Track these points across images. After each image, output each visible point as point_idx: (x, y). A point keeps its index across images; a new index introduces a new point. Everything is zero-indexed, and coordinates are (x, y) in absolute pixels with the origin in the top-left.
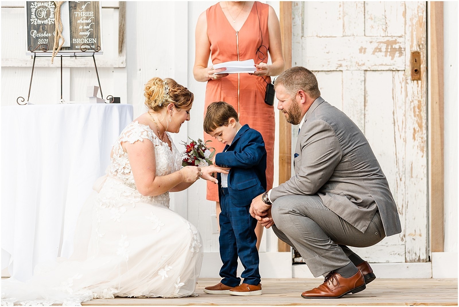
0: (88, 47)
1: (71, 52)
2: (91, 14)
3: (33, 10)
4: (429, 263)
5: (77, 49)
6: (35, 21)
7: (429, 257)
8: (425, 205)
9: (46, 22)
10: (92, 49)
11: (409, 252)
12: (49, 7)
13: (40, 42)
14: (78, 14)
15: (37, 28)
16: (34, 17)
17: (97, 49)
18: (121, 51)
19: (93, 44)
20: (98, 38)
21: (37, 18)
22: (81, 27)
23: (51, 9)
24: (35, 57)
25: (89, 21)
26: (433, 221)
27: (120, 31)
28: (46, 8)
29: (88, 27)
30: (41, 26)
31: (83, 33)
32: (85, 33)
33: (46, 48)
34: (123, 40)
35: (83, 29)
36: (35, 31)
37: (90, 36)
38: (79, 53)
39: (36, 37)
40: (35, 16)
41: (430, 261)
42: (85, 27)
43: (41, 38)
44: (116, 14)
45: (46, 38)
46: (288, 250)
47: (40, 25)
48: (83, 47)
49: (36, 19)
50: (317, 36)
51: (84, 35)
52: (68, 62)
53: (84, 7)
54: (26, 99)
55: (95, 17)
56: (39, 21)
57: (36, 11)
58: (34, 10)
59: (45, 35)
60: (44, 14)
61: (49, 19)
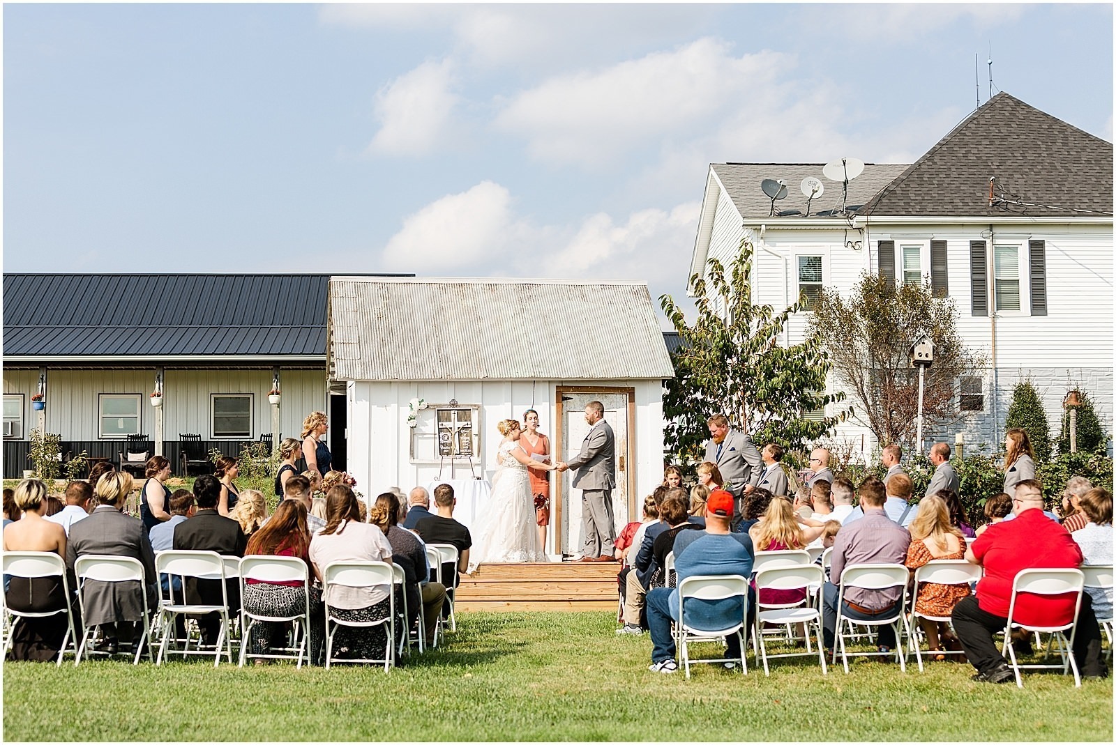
0: (467, 454)
1: (459, 456)
2: (469, 438)
3: (441, 436)
6: (442, 441)
9: (447, 442)
10: (469, 455)
12: (449, 435)
13: (445, 451)
14: (462, 438)
15: (443, 444)
16: (442, 439)
17: (472, 455)
18: (479, 456)
19: (469, 452)
20: (471, 449)
22: (464, 444)
24: (443, 458)
25: (468, 441)
27: (479, 446)
28: (447, 435)
31: (465, 447)
33: (448, 454)
34: (480, 450)
36: (442, 446)
37: (468, 448)
38: (463, 456)
39: (443, 449)
42: (466, 444)
43: (445, 449)
44: (476, 438)
46: (560, 554)
47: (445, 443)
48: (465, 453)
52: (457, 460)
53: (465, 435)
55: (471, 440)
56: (444, 441)
59: (447, 448)
60: (446, 438)
61: (449, 441)
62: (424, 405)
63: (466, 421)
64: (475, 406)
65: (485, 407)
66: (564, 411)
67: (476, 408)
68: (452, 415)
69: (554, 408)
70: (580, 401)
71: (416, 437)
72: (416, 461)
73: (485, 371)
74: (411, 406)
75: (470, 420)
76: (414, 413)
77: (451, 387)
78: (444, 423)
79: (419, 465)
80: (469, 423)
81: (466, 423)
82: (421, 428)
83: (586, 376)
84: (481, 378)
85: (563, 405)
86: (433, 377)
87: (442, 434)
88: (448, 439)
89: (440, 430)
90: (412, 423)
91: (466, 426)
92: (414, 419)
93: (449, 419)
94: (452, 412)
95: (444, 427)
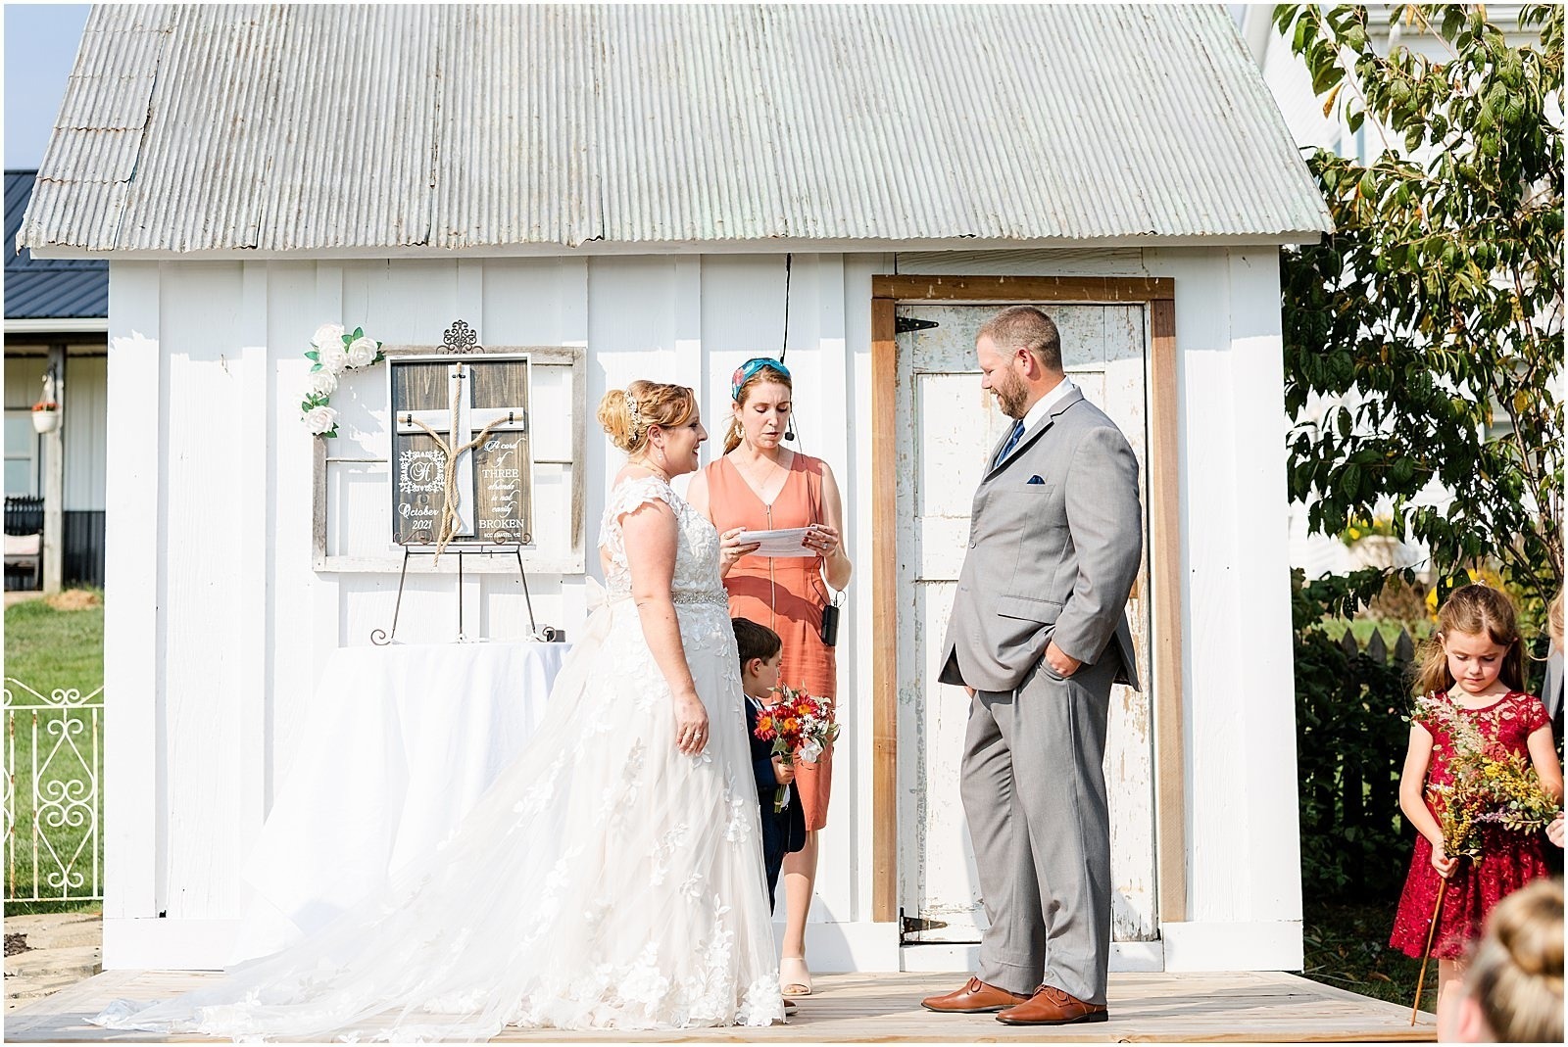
0: (506, 535)
1: (474, 546)
2: (515, 472)
3: (404, 467)
4: (1158, 943)
5: (487, 540)
6: (408, 486)
7: (1158, 931)
8: (1150, 833)
9: (428, 488)
10: (515, 539)
11: (1120, 922)
12: (435, 460)
13: (417, 525)
14: (489, 474)
15: (412, 499)
16: (407, 478)
17: (525, 539)
18: (575, 543)
19: (517, 530)
20: (526, 518)
21: (411, 480)
22: (494, 498)
23: (438, 464)
24: (407, 553)
25: (510, 487)
26: (1163, 863)
27: (574, 507)
28: (430, 461)
29: (509, 498)
30: (419, 496)
31: (498, 510)
32: (503, 510)
33: (428, 537)
34: (579, 523)
35: (498, 501)
36: (408, 506)
37: (513, 515)
38: (490, 547)
39: (410, 516)
40: (409, 476)
41: (1159, 938)
42: (503, 498)
43: (419, 518)
44: (567, 476)
45: (429, 518)
46: (892, 919)
47: (416, 494)
48: (498, 535)
49: (410, 483)
50: (942, 515)
51: (501, 513)
52: (472, 564)
53: (500, 460)
54: (389, 634)
55: (522, 480)
56: (415, 486)
57: (409, 467)
58: (407, 465)
59: (426, 512)
60: (424, 473)
61: (434, 483)
62: (362, 352)
63: (505, 405)
64: (561, 352)
65: (601, 358)
66: (905, 373)
67: (566, 360)
68: (453, 383)
69: (865, 362)
70: (966, 332)
71: (336, 476)
72: (335, 564)
73: (596, 219)
74: (315, 356)
75: (524, 403)
76: (325, 382)
78: (416, 415)
79: (350, 580)
80: (518, 412)
81: (505, 413)
82: (357, 437)
83: (987, 230)
84: (578, 241)
85: (898, 352)
86: (392, 241)
87: (408, 458)
88: (432, 475)
89: (401, 440)
90: (321, 418)
91: (506, 426)
92: (326, 402)
93: (436, 399)
94: (453, 370)
95: (415, 428)
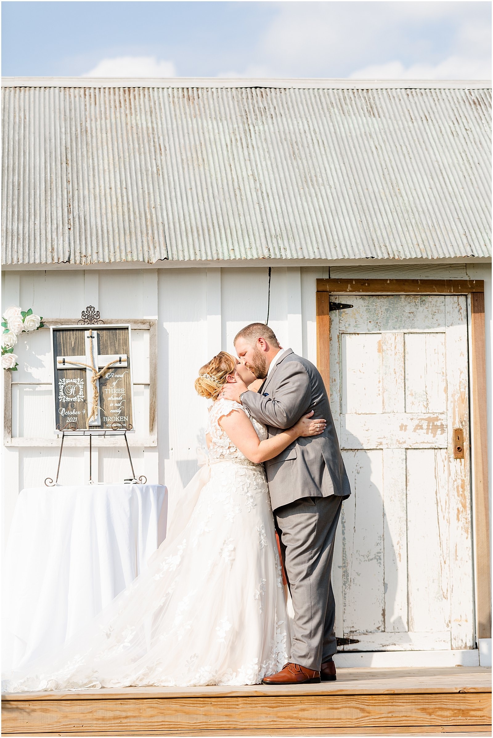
0: (119, 425)
1: (101, 431)
2: (123, 391)
3: (61, 387)
4: (476, 651)
5: (108, 428)
6: (63, 398)
7: (476, 643)
8: (471, 589)
9: (75, 399)
10: (123, 427)
11: (455, 639)
12: (78, 383)
13: (69, 420)
14: (108, 391)
15: (66, 405)
16: (63, 394)
17: (129, 428)
18: (152, 429)
19: (124, 422)
20: (130, 416)
21: (65, 395)
22: (112, 405)
23: (80, 386)
24: (64, 436)
25: (120, 398)
26: (479, 605)
27: (151, 409)
28: (75, 384)
29: (119, 405)
30: (70, 404)
31: (114, 411)
32: (116, 411)
33: (75, 427)
34: (154, 418)
35: (114, 406)
36: (64, 409)
37: (122, 414)
38: (110, 432)
39: (65, 415)
40: (64, 393)
41: (477, 648)
42: (116, 405)
43: (70, 416)
44: (147, 392)
45: (76, 416)
47: (69, 402)
48: (114, 425)
49: (65, 397)
50: (356, 413)
51: (115, 413)
52: (97, 441)
53: (114, 384)
54: (55, 480)
55: (127, 394)
56: (67, 398)
57: (64, 388)
58: (63, 386)
59: (74, 413)
60: (72, 391)
61: (78, 396)
62: (32, 322)
63: (116, 353)
64: (143, 322)
65: (167, 325)
66: (335, 333)
67: (146, 327)
68: (87, 341)
69: (313, 326)
70: (368, 311)
71: (17, 392)
72: (17, 442)
73: (163, 248)
74: (5, 324)
75: (127, 352)
76: (11, 339)
77: (92, 283)
78: (67, 359)
79: (24, 451)
80: (124, 357)
81: (117, 357)
82: (29, 370)
83: (381, 254)
84: (154, 261)
85: (331, 321)
86: (49, 261)
87: (63, 382)
88: (77, 392)
89: (59, 373)
90: (9, 361)
91: (118, 365)
92: (12, 351)
93: (79, 350)
94: (87, 333)
95: (67, 366)
